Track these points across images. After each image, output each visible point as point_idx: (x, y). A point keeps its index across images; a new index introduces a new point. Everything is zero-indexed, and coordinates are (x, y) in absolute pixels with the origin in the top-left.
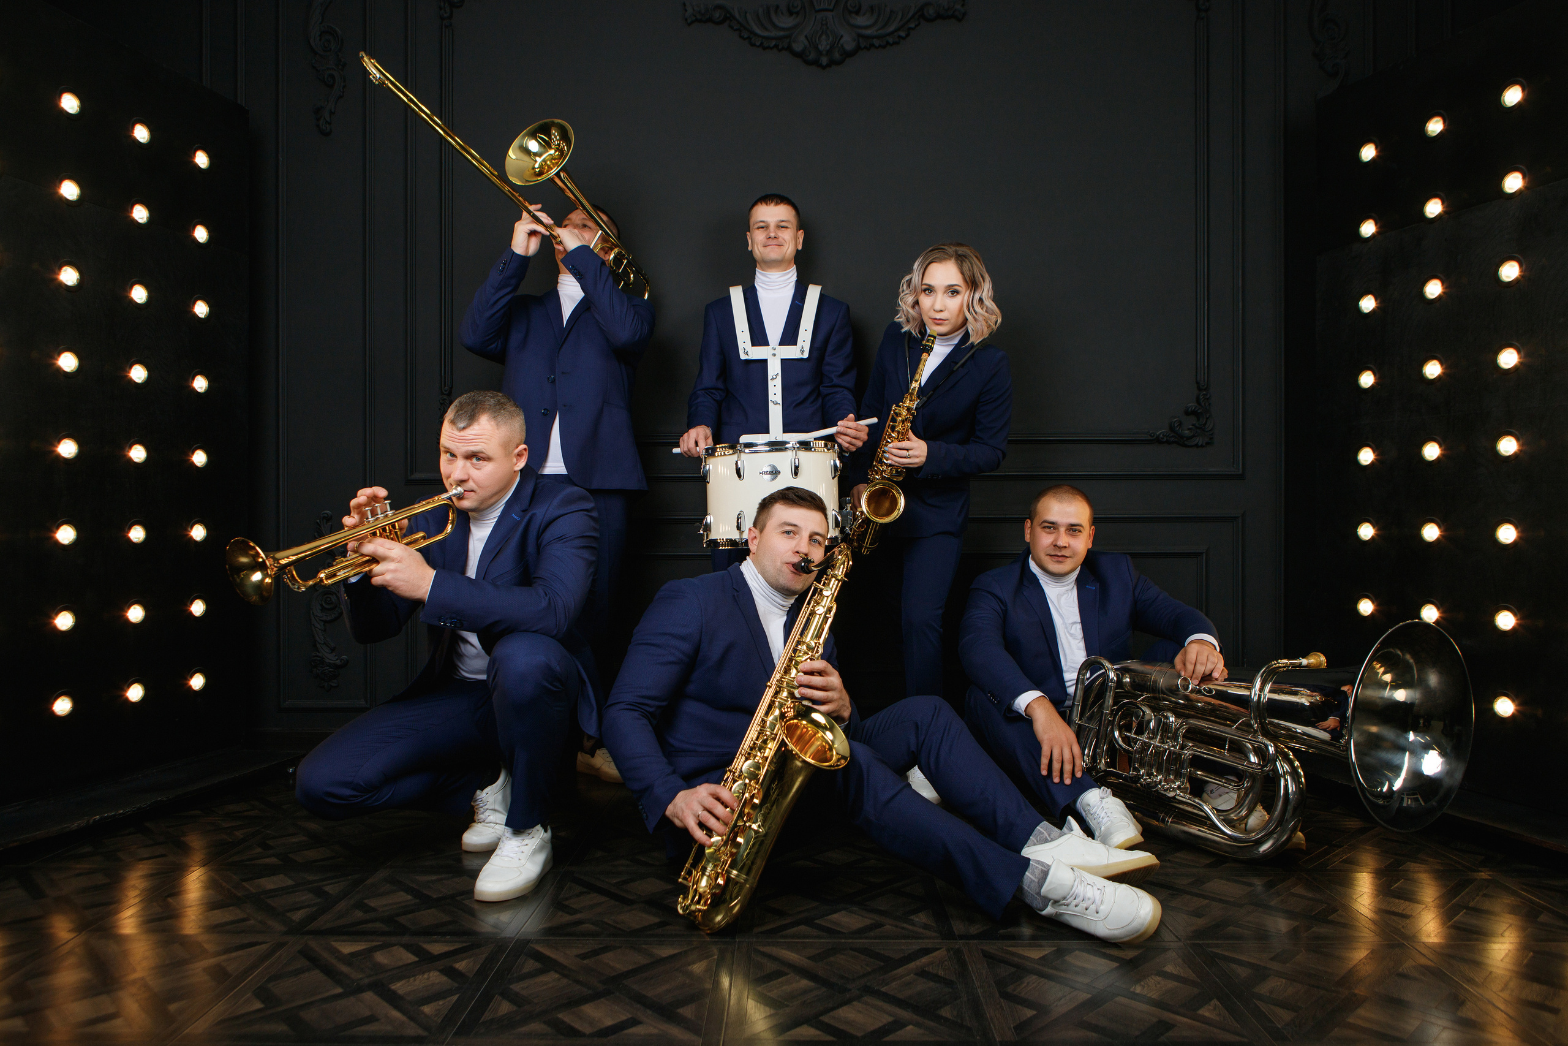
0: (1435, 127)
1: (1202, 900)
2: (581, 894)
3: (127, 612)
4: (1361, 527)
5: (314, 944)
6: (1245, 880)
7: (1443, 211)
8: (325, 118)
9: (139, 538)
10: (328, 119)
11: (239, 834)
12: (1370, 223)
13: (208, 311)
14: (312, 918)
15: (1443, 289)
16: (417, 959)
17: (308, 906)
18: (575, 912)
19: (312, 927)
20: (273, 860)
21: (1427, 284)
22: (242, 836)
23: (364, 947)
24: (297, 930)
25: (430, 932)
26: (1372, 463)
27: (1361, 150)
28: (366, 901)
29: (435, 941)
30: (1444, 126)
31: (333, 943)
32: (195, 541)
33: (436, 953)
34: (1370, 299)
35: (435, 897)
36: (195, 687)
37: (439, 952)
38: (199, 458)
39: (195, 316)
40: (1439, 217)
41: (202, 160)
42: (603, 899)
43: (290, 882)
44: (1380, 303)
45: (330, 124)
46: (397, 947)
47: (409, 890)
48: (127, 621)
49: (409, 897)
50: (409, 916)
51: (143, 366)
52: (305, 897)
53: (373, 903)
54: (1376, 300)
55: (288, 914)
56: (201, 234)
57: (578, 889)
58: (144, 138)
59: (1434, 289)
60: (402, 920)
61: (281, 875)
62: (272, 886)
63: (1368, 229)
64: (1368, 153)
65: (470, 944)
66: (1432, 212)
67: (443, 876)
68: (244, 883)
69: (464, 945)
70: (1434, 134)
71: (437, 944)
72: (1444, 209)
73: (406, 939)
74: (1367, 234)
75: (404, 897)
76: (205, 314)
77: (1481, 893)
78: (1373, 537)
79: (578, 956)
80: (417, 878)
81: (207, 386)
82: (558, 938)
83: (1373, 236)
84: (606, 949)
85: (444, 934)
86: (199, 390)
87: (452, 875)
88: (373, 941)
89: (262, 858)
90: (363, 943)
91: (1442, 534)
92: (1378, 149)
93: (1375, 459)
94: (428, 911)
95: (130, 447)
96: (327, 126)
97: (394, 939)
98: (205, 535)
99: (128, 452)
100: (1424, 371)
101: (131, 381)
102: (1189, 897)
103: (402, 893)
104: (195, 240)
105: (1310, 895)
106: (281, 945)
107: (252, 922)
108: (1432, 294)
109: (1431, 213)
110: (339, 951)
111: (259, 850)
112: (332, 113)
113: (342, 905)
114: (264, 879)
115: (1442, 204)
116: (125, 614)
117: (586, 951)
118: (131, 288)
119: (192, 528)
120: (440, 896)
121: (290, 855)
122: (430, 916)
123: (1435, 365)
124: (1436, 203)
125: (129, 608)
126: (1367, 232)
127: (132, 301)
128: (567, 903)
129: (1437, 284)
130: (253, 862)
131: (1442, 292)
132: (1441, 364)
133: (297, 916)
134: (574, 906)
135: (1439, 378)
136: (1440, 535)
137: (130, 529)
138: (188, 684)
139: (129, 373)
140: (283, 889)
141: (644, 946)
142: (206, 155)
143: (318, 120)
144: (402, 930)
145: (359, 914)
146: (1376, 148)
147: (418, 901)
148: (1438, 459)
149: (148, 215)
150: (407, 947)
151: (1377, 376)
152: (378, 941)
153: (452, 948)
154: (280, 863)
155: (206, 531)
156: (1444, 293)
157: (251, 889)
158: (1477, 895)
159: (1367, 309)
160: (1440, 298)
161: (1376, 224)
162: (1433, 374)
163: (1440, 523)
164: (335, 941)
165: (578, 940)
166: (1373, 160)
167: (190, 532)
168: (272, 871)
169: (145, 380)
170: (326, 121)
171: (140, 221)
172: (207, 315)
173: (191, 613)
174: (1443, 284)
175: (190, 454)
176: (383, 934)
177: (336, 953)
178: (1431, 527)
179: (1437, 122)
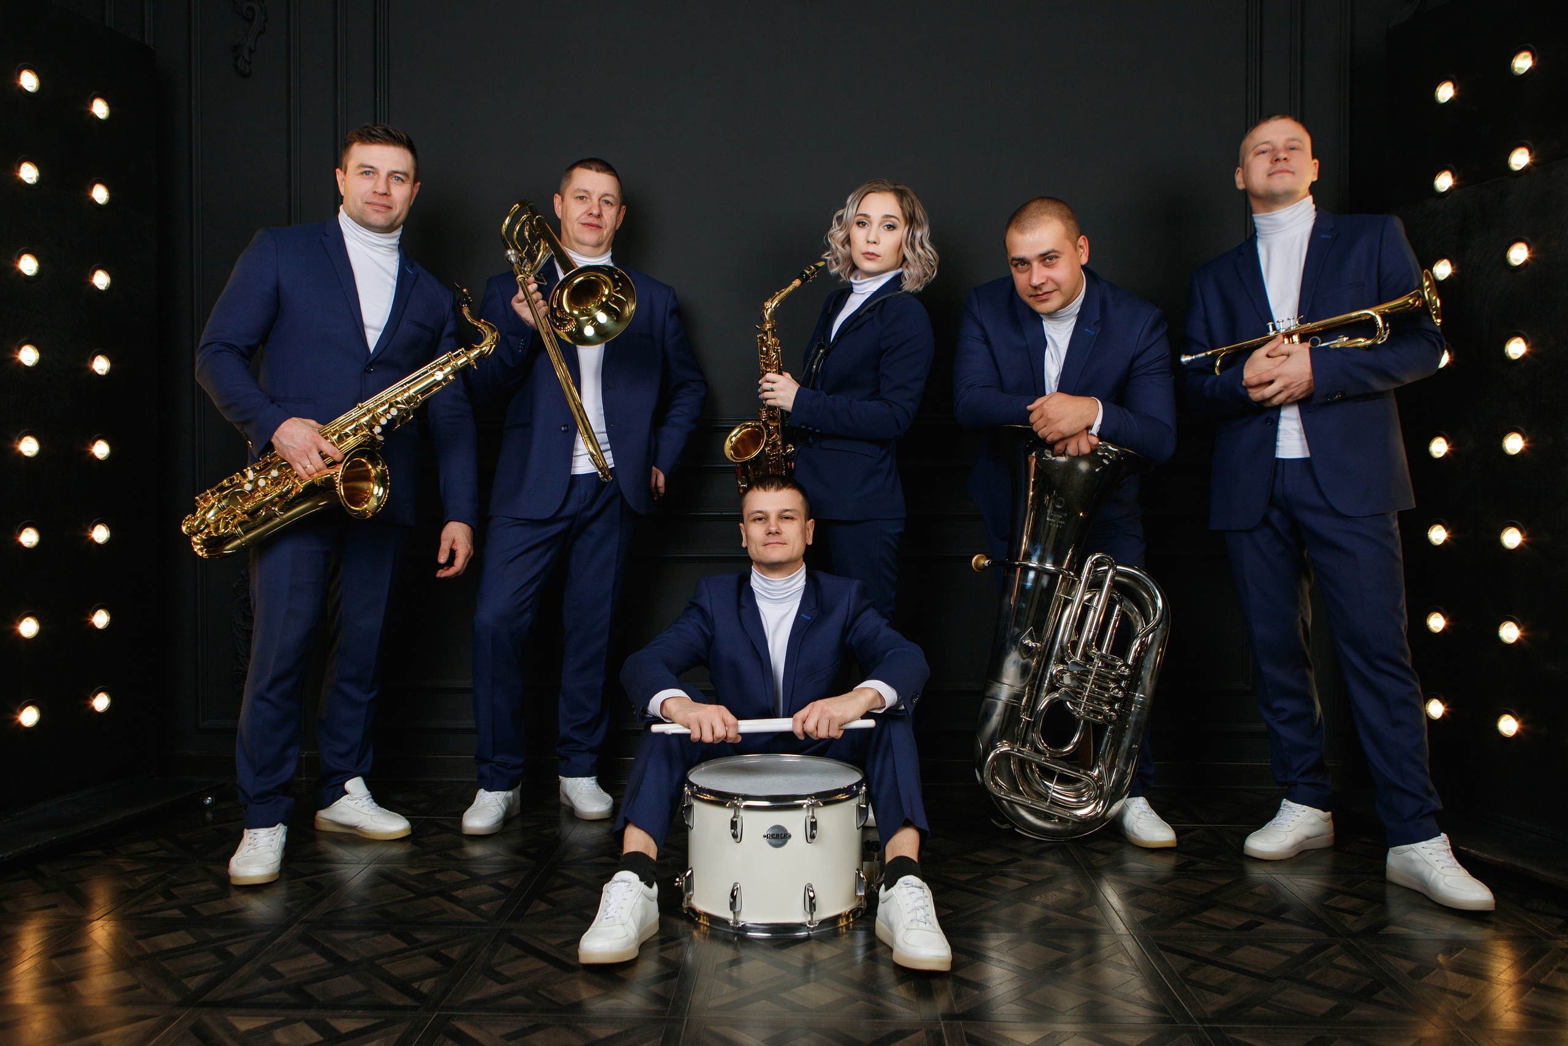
0: (1523, 63)
1: (1228, 972)
2: (518, 957)
3: (18, 625)
4: (1432, 530)
5: (208, 1018)
6: (1281, 947)
7: (1530, 162)
8: (244, 57)
9: (31, 542)
10: (248, 60)
11: (141, 880)
12: (1446, 175)
13: (109, 282)
14: (210, 986)
15: (1529, 254)
16: (321, 1039)
17: (207, 971)
18: (509, 980)
19: (208, 997)
20: (175, 913)
21: (1511, 249)
22: (144, 883)
23: (264, 1023)
24: (192, 1000)
25: (338, 1005)
26: (1446, 455)
27: (1438, 89)
28: (273, 965)
29: (344, 1017)
30: (1533, 63)
31: (230, 1018)
32: (98, 544)
33: (344, 1031)
34: (1445, 264)
35: (351, 960)
36: (99, 708)
37: (348, 1031)
38: (101, 450)
39: (94, 288)
40: (1526, 170)
41: (100, 109)
42: (540, 964)
43: (191, 940)
44: (1457, 269)
45: (249, 63)
46: (300, 1023)
47: (324, 952)
48: (19, 636)
49: (323, 960)
50: (320, 984)
51: (33, 347)
52: (206, 959)
53: (280, 967)
54: (1452, 265)
55: (184, 981)
56: (100, 194)
57: (515, 951)
58: (32, 86)
59: (1518, 254)
60: (310, 989)
61: (182, 932)
62: (171, 946)
63: (1444, 182)
64: (1445, 92)
65: (383, 1020)
66: (1518, 163)
67: (364, 934)
68: (138, 941)
69: (377, 1021)
70: (1522, 72)
71: (346, 1020)
72: (1532, 160)
73: (312, 1014)
74: (1444, 188)
75: (316, 960)
76: (106, 285)
77: (1555, 967)
78: (1445, 541)
79: (503, 1036)
80: (334, 935)
81: (109, 367)
82: (484, 1014)
83: (1450, 190)
84: (535, 1028)
85: (356, 1008)
86: (100, 373)
87: (373, 932)
88: (273, 1016)
89: (163, 910)
90: (263, 1018)
91: (1525, 539)
92: (1457, 88)
93: (1448, 450)
94: (342, 977)
95: (20, 439)
96: (247, 66)
97: (298, 1014)
98: (109, 536)
99: (18, 444)
100: (1506, 351)
101: (20, 364)
102: (1212, 968)
103: (315, 955)
104: (93, 202)
105: (1354, 967)
106: (171, 1019)
107: (142, 990)
108: (1517, 260)
109: (1517, 165)
110: (234, 1028)
111: (161, 900)
112: (251, 51)
113: (246, 970)
114: (161, 937)
115: (1530, 155)
116: (16, 627)
117: (515, 1029)
118: (19, 258)
119: (93, 529)
120: (358, 959)
121: (195, 907)
122: (343, 985)
123: (1519, 343)
124: (1523, 153)
125: (21, 620)
126: (1443, 186)
127: (20, 274)
128: (498, 969)
129: (1522, 249)
130: (152, 915)
131: (1529, 258)
132: (1526, 342)
133: (193, 983)
134: (507, 974)
135: (1524, 358)
136: (1523, 541)
137: (21, 532)
138: (91, 704)
139: (18, 354)
140: (183, 948)
141: (579, 1024)
142: (106, 104)
143: (236, 59)
144: (308, 1002)
145: (263, 982)
146: (1454, 87)
147: (332, 965)
148: (1522, 453)
149: (38, 174)
150: (313, 1024)
151: (1453, 354)
152: (280, 1016)
153: (362, 1026)
154: (183, 916)
155: (109, 533)
156: (1530, 258)
157: (146, 948)
158: (1551, 969)
159: (1442, 275)
160: (1526, 264)
161: (1453, 176)
162: (1516, 354)
163: (1522, 527)
164: (233, 1015)
165: (506, 1016)
166: (1451, 100)
167: (91, 533)
168: (171, 925)
169: (36, 362)
170: (246, 61)
171: (29, 181)
172: (108, 286)
173: (93, 625)
174: (1529, 248)
175: (90, 445)
176: (289, 1006)
177: (231, 1030)
178: (1513, 532)
179: (1525, 57)
